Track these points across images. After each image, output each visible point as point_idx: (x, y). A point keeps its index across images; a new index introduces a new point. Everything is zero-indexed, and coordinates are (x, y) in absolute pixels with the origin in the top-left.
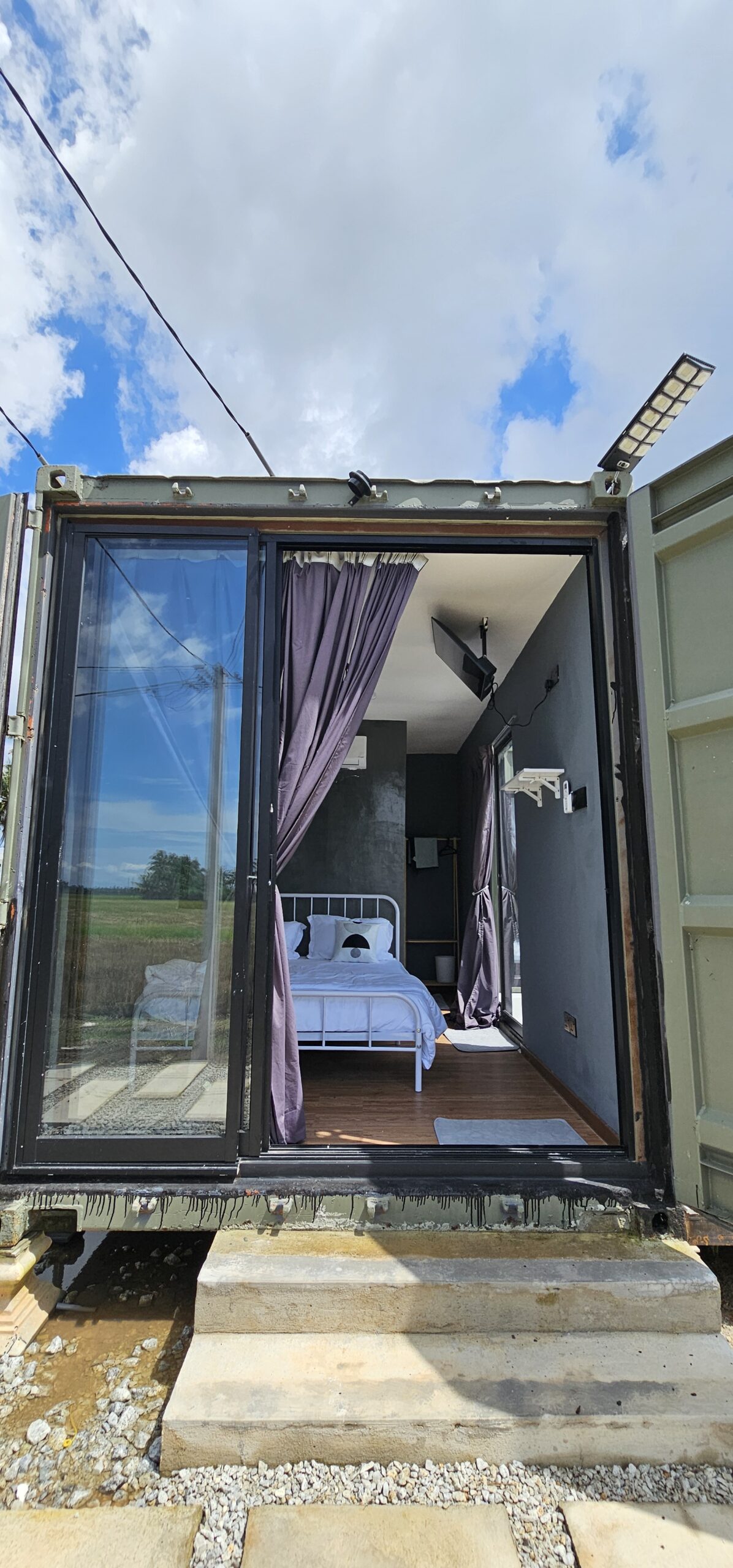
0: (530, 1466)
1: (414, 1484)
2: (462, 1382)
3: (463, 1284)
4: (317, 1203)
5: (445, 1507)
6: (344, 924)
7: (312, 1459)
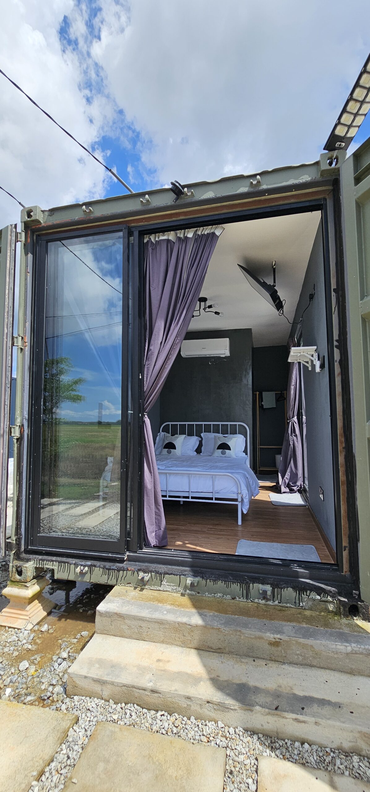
0: (247, 732)
1: (182, 727)
2: (217, 680)
3: (227, 629)
4: (162, 578)
5: (194, 743)
6: (219, 438)
7: (135, 703)
